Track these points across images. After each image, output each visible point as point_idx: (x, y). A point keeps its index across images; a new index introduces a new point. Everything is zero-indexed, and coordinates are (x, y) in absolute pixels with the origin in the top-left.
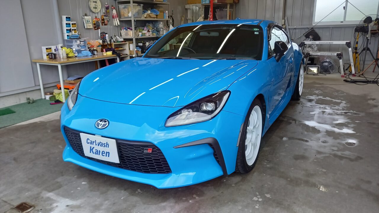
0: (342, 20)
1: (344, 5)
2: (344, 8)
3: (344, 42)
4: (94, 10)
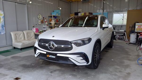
0: (122, 23)
1: (123, 18)
2: (123, 19)
3: (123, 31)
4: (39, 18)
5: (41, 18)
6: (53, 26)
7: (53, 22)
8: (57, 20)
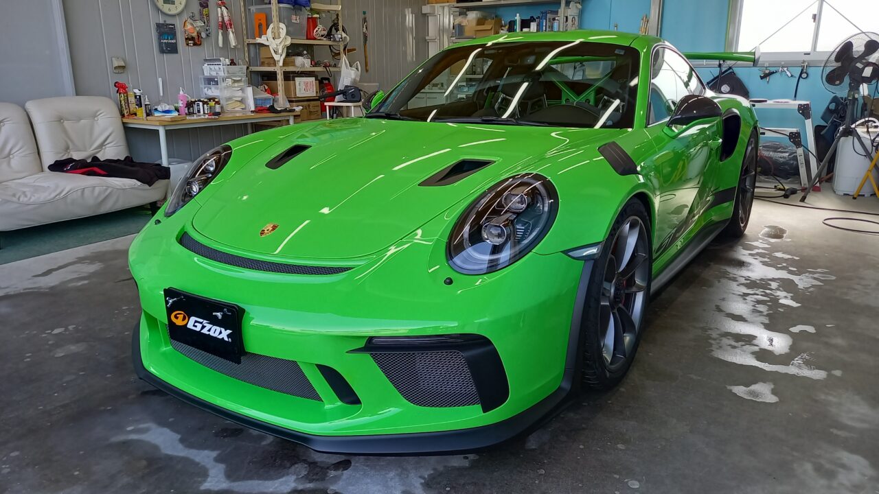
0: (808, 49)
1: (815, 9)
2: (814, 17)
4: (167, 9)
5: (180, 8)
6: (279, 69)
7: (276, 40)
8: (312, 23)
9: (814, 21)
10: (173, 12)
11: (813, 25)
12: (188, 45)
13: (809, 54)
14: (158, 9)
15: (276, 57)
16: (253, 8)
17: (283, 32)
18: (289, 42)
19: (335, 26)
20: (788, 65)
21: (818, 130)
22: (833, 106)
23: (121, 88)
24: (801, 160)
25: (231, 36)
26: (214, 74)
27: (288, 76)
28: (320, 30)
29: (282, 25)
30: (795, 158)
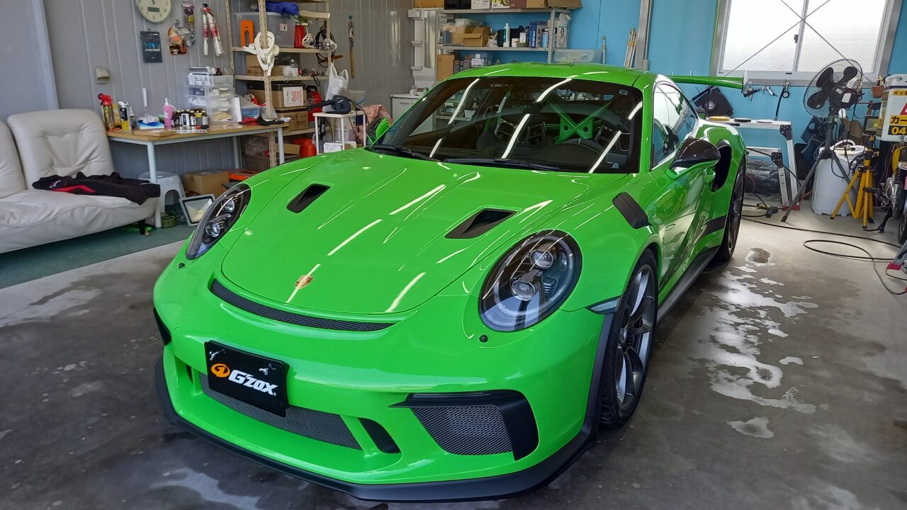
0: (790, 69)
1: (796, 31)
2: (796, 37)
4: (150, 16)
5: (165, 15)
6: (267, 79)
7: (264, 49)
8: (301, 31)
9: (796, 42)
10: (158, 19)
11: (794, 45)
12: (172, 53)
13: (791, 74)
14: (142, 17)
15: (264, 67)
16: (239, 15)
17: (271, 42)
18: (277, 52)
19: (323, 33)
20: (769, 83)
21: (798, 148)
22: (812, 126)
23: (104, 99)
24: (782, 179)
25: (217, 45)
26: (200, 83)
27: (277, 86)
28: (309, 37)
29: (270, 34)
30: (777, 176)
